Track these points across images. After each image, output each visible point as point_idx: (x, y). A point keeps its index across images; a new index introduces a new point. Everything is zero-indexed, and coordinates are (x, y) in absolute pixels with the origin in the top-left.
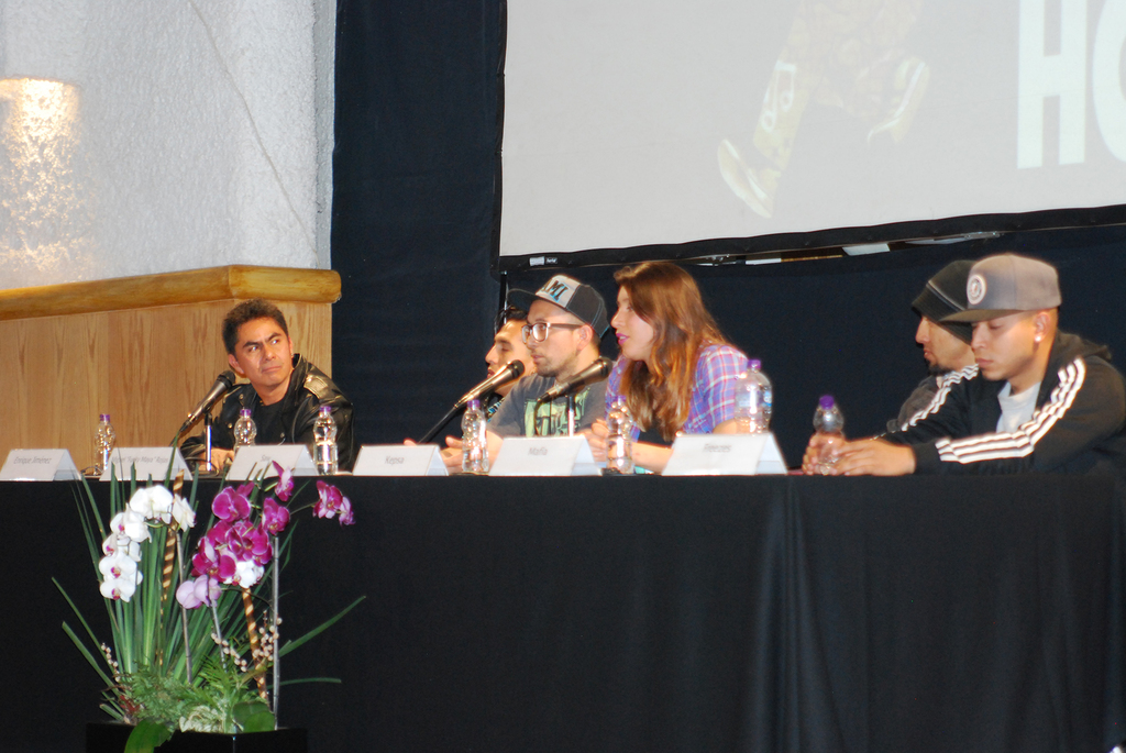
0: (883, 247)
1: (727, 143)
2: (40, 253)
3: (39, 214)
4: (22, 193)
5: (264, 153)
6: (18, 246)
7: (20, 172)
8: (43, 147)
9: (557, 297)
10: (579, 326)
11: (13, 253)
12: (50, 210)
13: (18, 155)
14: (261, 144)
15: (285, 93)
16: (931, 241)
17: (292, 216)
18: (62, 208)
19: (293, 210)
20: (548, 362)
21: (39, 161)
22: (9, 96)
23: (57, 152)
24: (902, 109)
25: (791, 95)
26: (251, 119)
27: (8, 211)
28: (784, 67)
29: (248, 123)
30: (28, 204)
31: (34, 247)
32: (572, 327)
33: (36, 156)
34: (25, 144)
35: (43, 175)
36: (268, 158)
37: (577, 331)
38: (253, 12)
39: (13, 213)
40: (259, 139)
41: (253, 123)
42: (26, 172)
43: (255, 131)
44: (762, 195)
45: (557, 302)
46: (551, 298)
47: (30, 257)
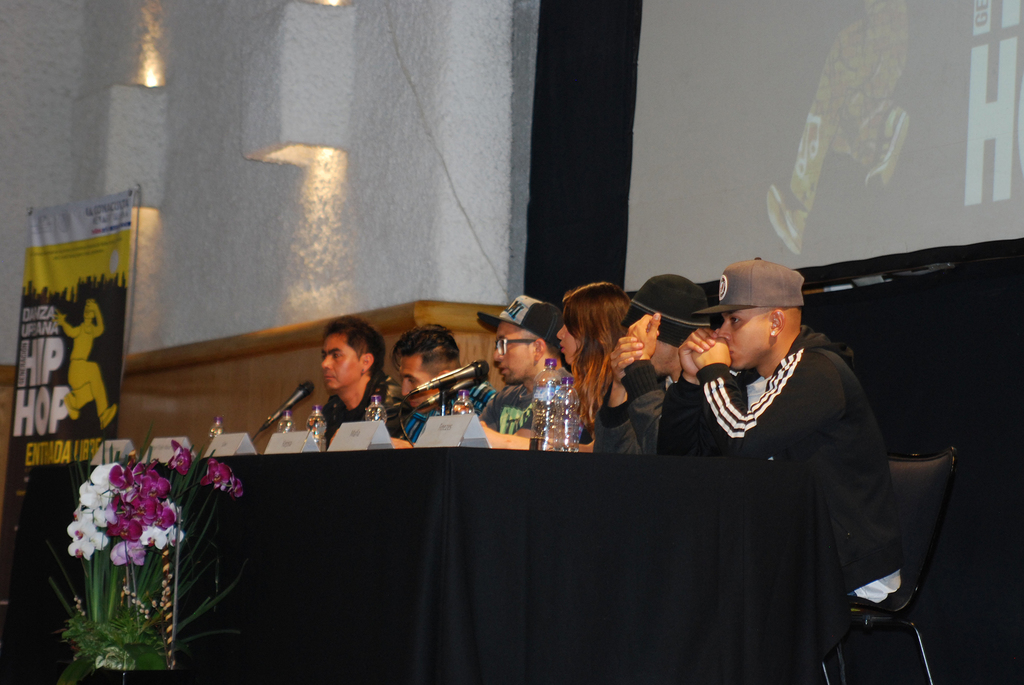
0: (879, 279)
1: (773, 188)
2: (321, 295)
3: (321, 262)
4: (312, 244)
5: (459, 204)
6: (308, 289)
7: (311, 226)
8: (325, 204)
9: (513, 316)
10: (534, 341)
11: (305, 295)
12: (328, 258)
13: (310, 212)
14: (456, 196)
15: (481, 153)
16: (909, 273)
17: (484, 260)
18: (334, 256)
19: (484, 254)
20: (512, 373)
21: (322, 216)
22: (306, 162)
23: (333, 208)
24: (889, 154)
25: (816, 144)
26: (448, 175)
27: (302, 259)
28: (814, 119)
29: (446, 179)
30: (315, 254)
31: (318, 288)
32: (527, 341)
33: (321, 213)
34: (314, 202)
35: (324, 229)
36: (463, 210)
37: (532, 345)
38: (453, 83)
39: (306, 261)
40: (454, 192)
41: (450, 179)
42: (314, 226)
43: (452, 186)
44: (794, 233)
45: (514, 320)
46: (509, 318)
47: (314, 298)
